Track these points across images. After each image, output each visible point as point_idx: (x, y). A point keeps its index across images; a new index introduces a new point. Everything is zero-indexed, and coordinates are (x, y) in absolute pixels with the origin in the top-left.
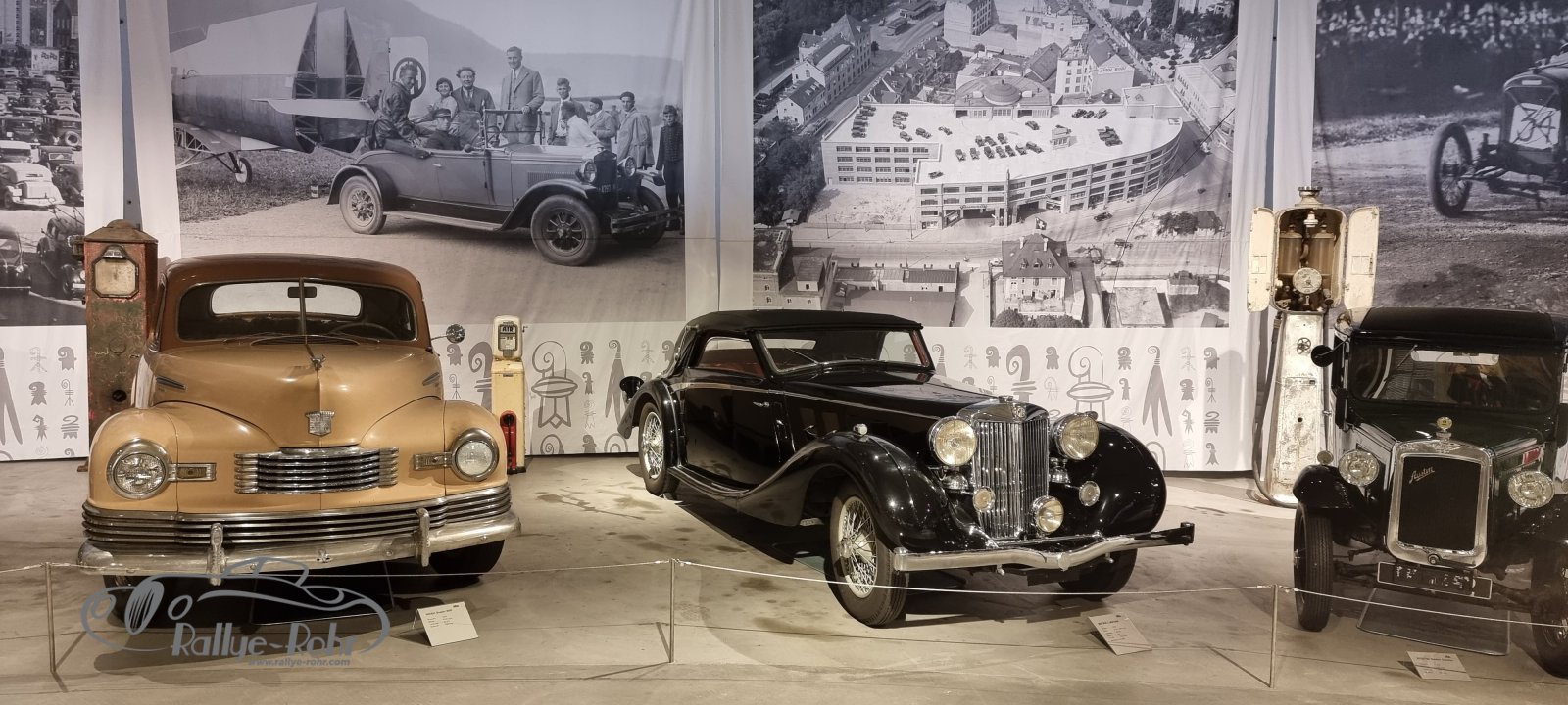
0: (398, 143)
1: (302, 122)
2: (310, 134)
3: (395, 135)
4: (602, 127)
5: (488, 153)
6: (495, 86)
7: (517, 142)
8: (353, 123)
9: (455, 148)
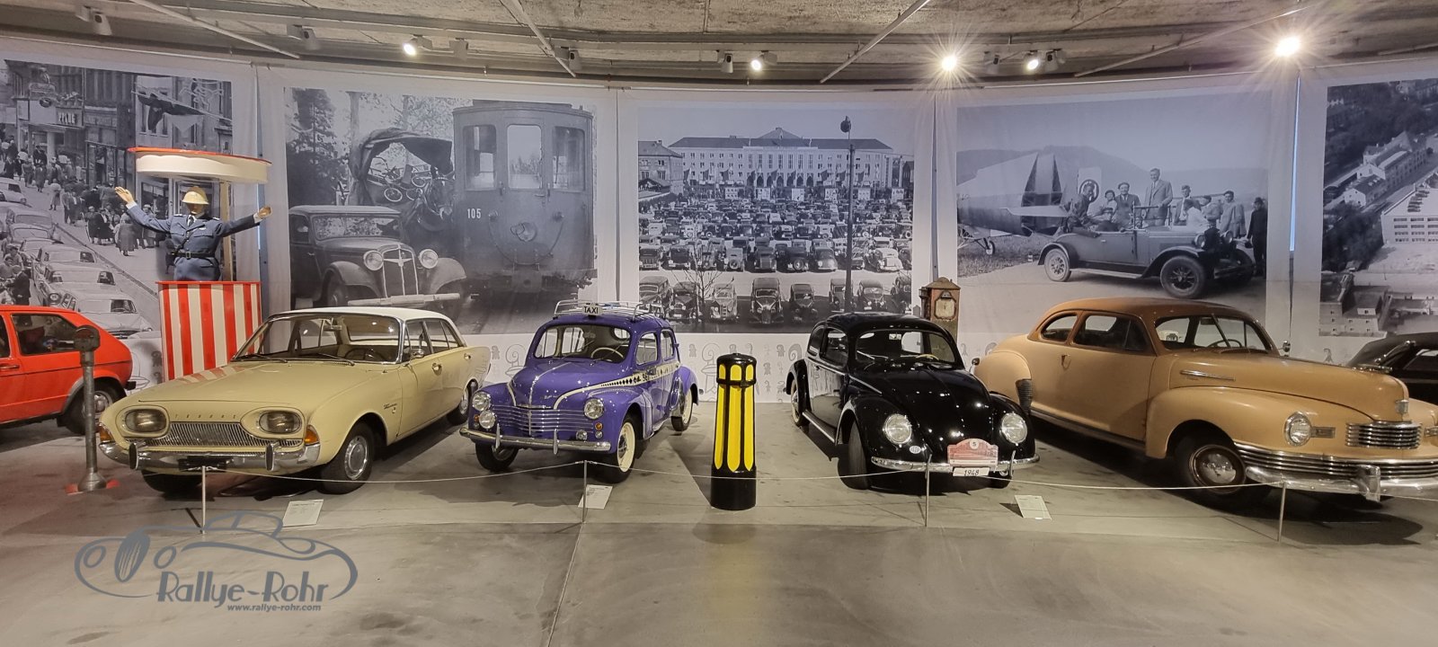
0: (1080, 229)
1: (1026, 219)
2: (1031, 226)
3: (1079, 224)
4: (1211, 213)
5: (1135, 232)
6: (1142, 195)
7: (1154, 225)
8: (1054, 219)
9: (1115, 231)
